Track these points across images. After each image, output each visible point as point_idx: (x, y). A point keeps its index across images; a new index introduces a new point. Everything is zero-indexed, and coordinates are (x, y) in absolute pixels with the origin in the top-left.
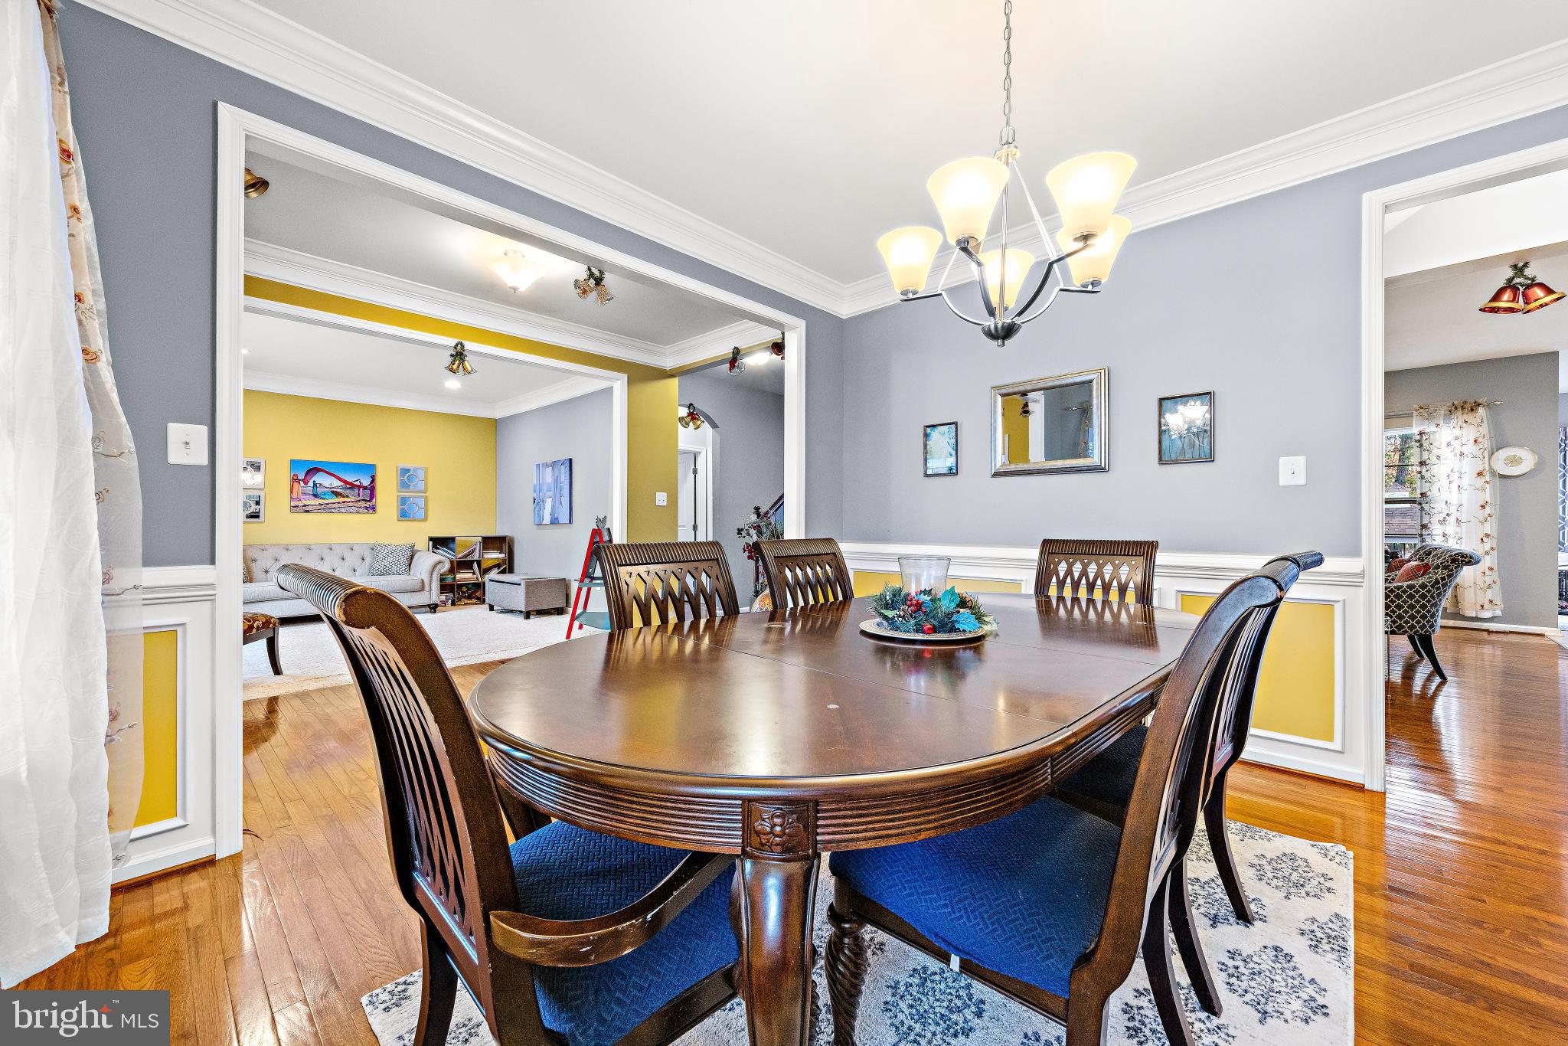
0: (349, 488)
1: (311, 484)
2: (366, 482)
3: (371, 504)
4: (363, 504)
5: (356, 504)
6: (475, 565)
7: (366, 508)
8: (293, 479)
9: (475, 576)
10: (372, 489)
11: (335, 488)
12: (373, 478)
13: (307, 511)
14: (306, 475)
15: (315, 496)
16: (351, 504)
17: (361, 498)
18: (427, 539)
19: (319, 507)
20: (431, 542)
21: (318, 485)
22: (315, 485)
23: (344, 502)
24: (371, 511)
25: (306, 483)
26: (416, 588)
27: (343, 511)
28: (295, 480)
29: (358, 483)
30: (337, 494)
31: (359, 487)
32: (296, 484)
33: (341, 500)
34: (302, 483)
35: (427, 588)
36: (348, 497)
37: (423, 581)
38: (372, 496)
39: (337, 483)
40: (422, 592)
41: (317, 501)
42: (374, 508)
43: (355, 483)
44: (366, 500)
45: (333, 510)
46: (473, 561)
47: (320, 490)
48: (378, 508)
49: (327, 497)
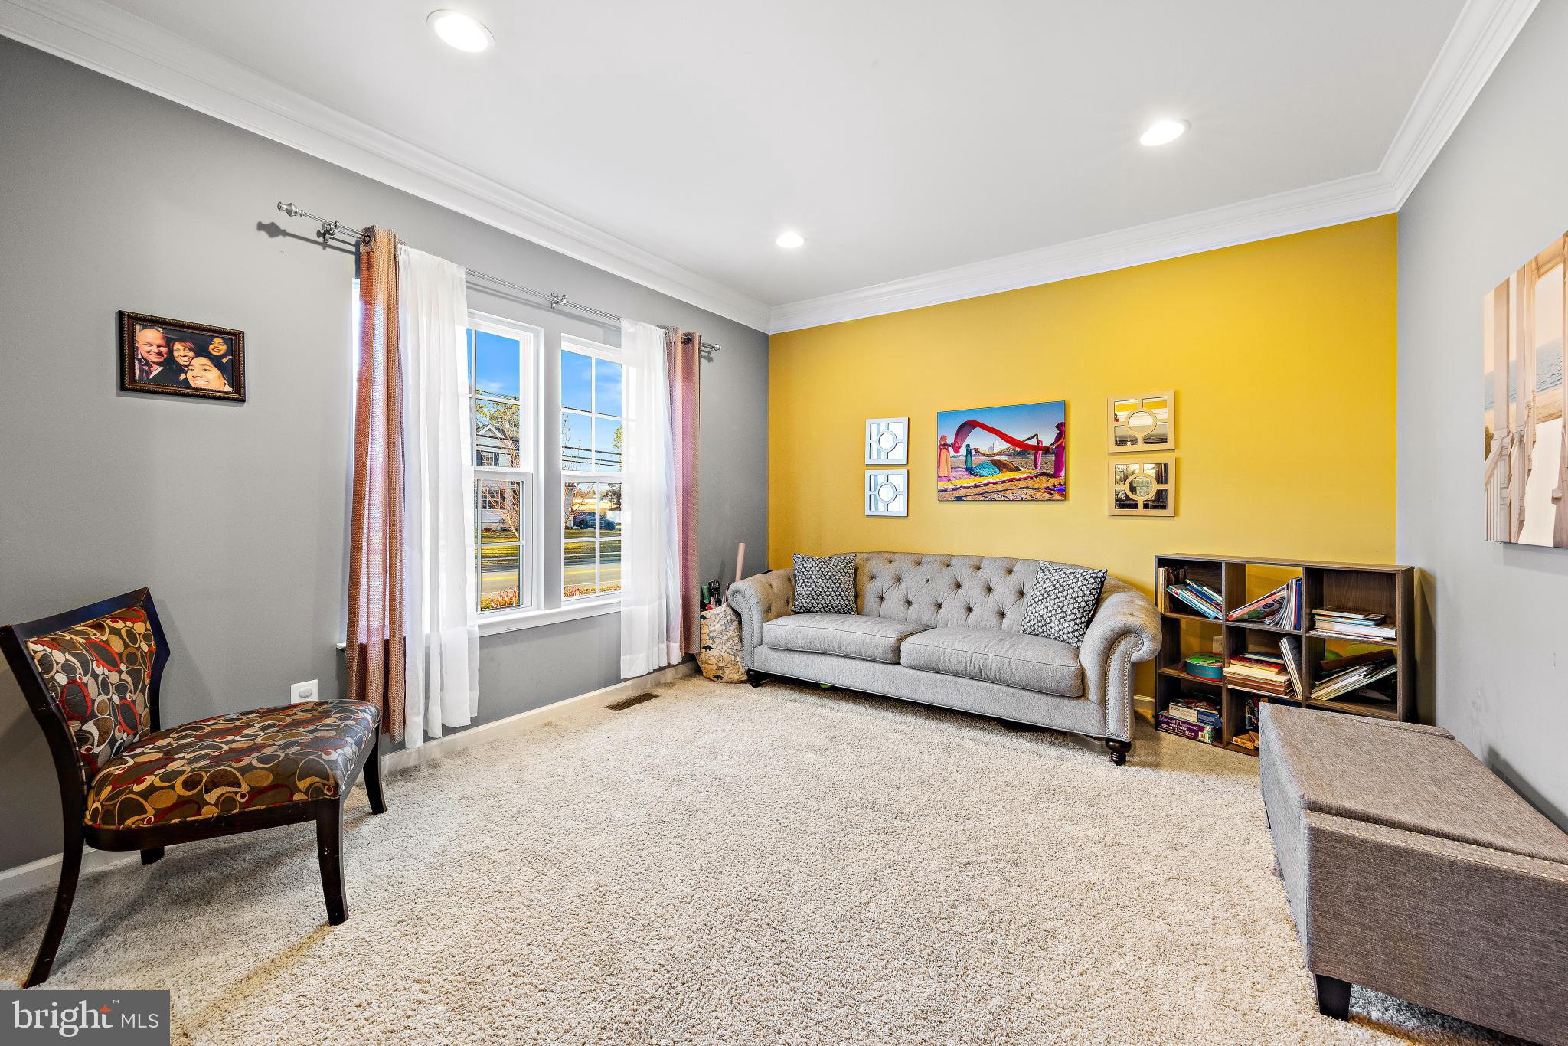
0: (1019, 453)
1: (963, 451)
2: (1048, 439)
3: (1061, 480)
4: (1043, 482)
5: (1030, 483)
6: (1285, 646)
7: (1049, 490)
8: (941, 445)
9: (1283, 678)
10: (1059, 451)
11: (997, 455)
12: (1061, 428)
13: (959, 499)
14: (957, 435)
15: (970, 471)
16: (1022, 484)
17: (1039, 470)
18: (1153, 563)
19: (975, 491)
20: (1161, 570)
21: (973, 452)
22: (969, 451)
23: (1011, 480)
24: (1057, 496)
25: (957, 451)
26: (1062, 686)
27: (1010, 496)
28: (944, 446)
29: (1033, 442)
30: (1000, 466)
31: (1037, 449)
32: (944, 452)
33: (1008, 475)
34: (951, 449)
35: (1093, 694)
36: (1018, 469)
37: (1082, 674)
38: (1060, 464)
39: (1001, 445)
40: (1081, 702)
41: (972, 481)
42: (1062, 491)
43: (1029, 442)
44: (1048, 475)
45: (995, 496)
46: (1282, 635)
47: (976, 460)
48: (1072, 490)
49: (985, 472)
